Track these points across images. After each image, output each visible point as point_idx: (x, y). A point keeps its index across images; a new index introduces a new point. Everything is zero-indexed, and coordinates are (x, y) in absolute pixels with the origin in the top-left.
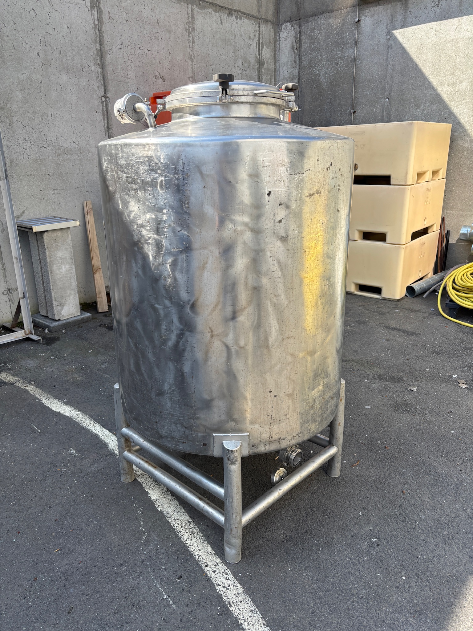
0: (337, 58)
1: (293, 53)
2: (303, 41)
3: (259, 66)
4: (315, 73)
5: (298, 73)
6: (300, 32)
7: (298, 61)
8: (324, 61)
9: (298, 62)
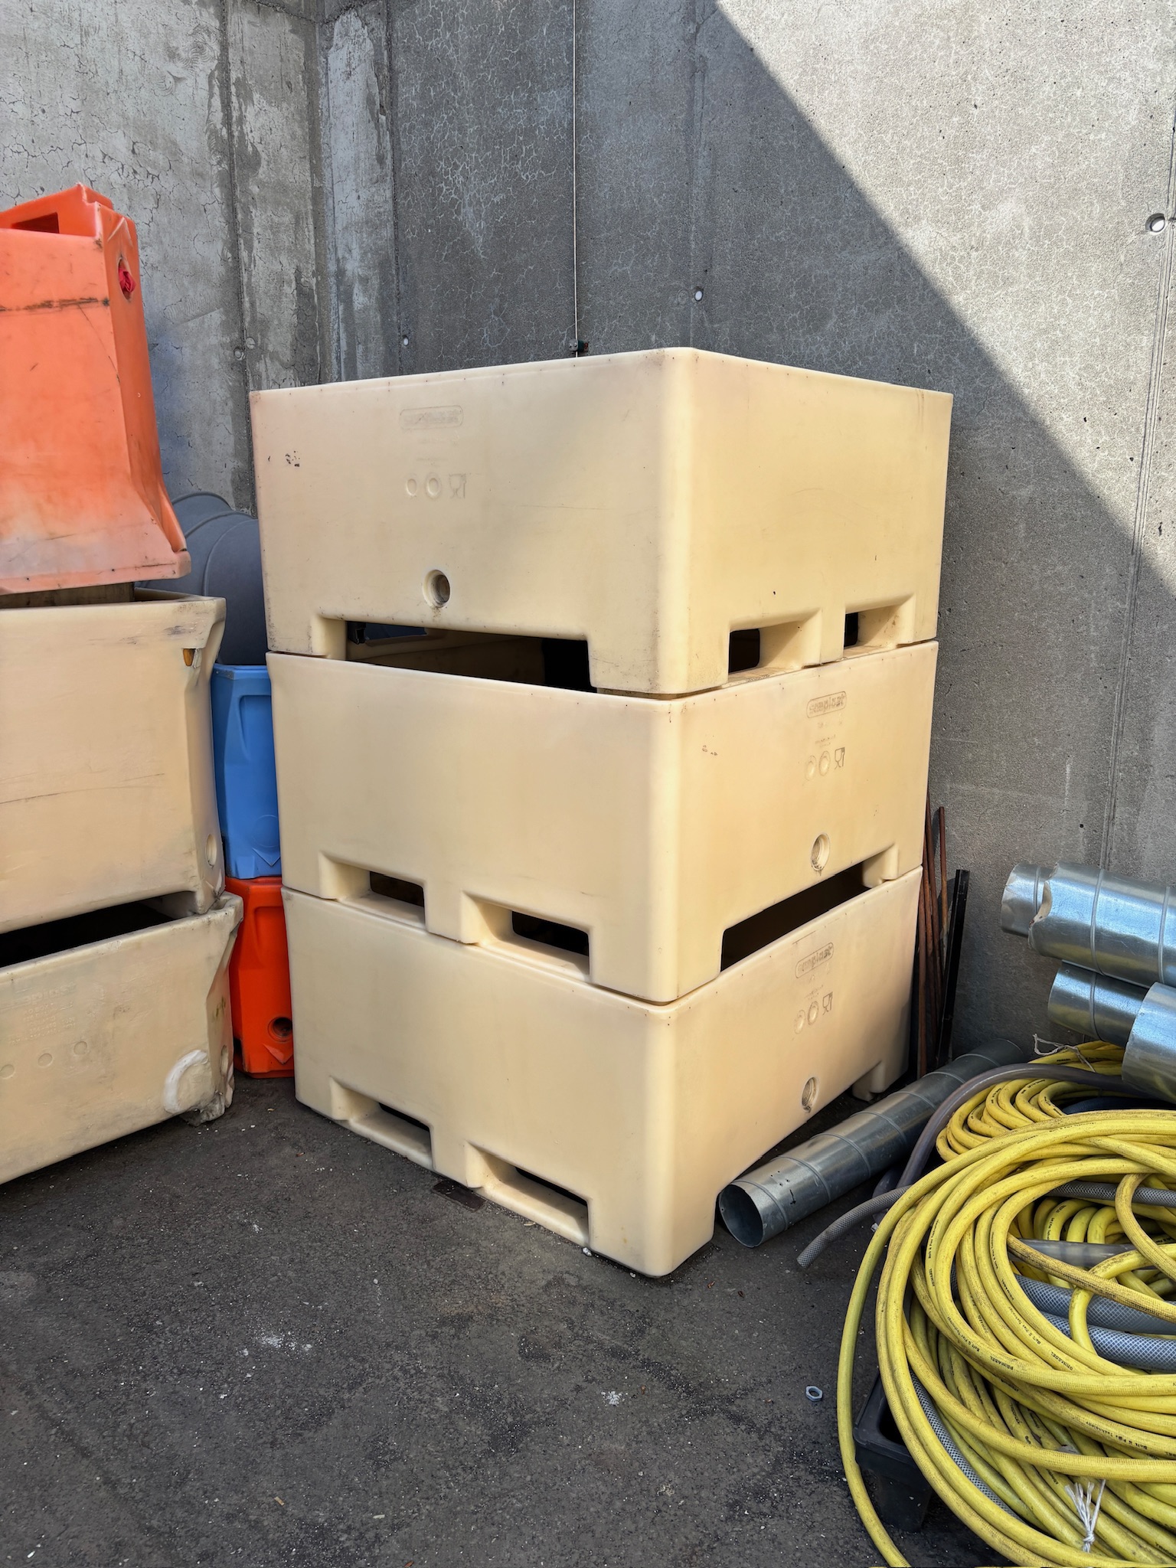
0: (513, 132)
1: (372, 124)
2: (402, 76)
3: (232, 168)
4: (446, 196)
5: (390, 201)
6: (389, 41)
7: (389, 157)
8: (473, 149)
9: (389, 161)
